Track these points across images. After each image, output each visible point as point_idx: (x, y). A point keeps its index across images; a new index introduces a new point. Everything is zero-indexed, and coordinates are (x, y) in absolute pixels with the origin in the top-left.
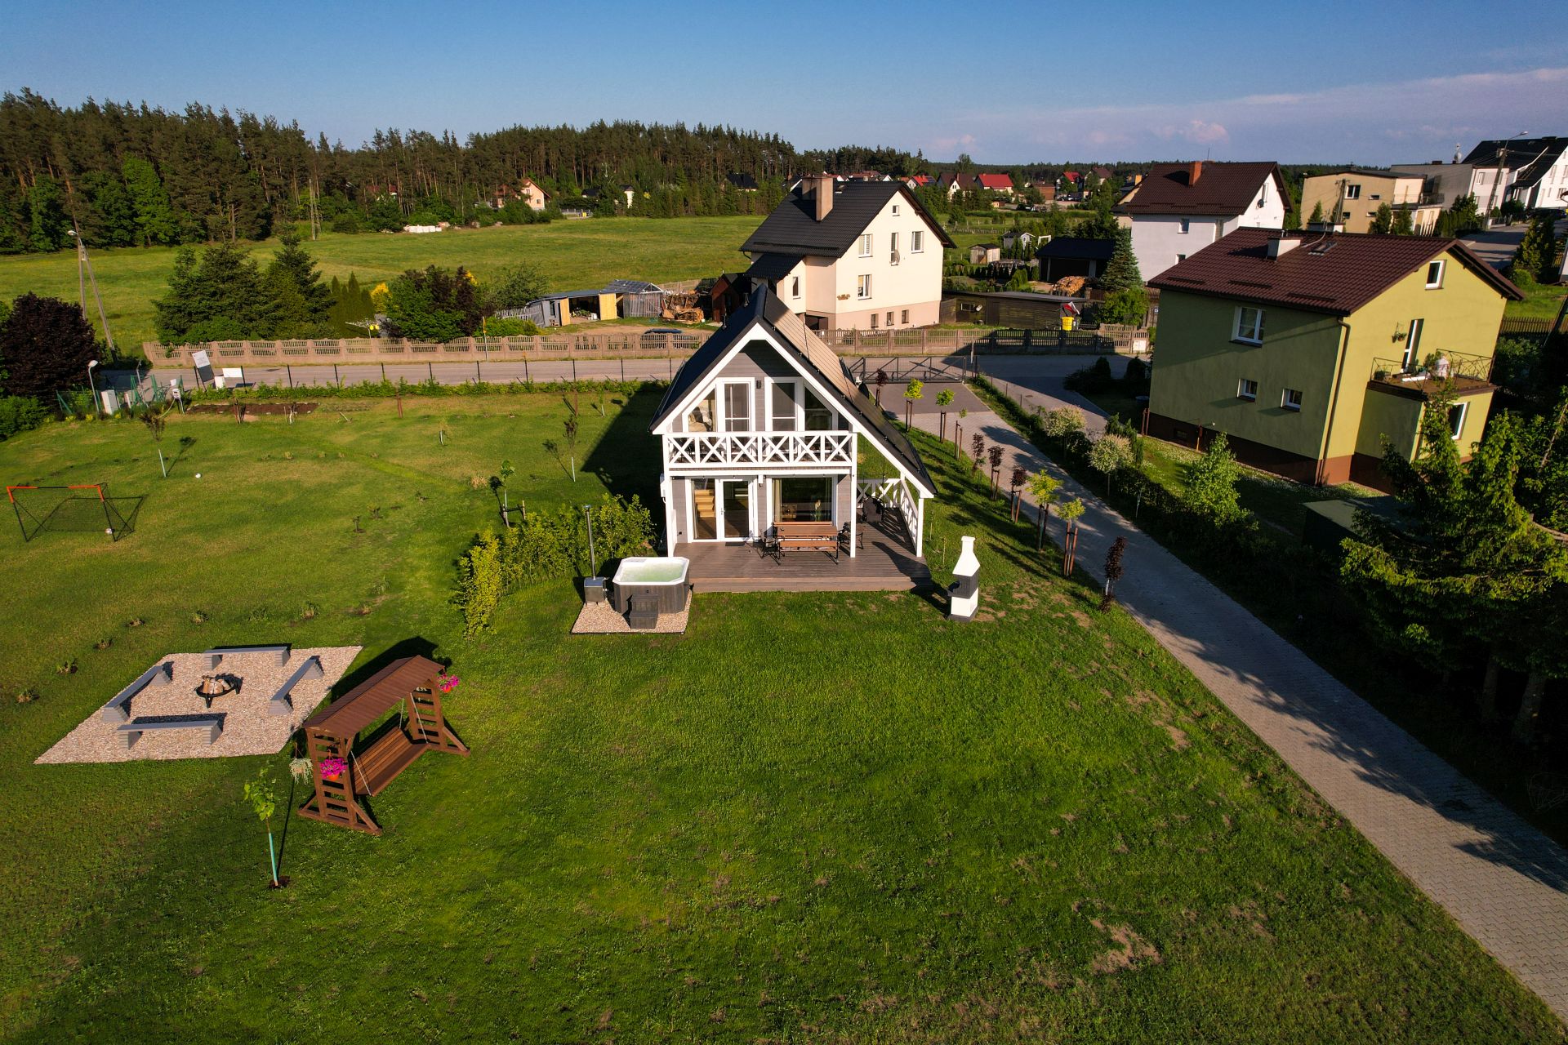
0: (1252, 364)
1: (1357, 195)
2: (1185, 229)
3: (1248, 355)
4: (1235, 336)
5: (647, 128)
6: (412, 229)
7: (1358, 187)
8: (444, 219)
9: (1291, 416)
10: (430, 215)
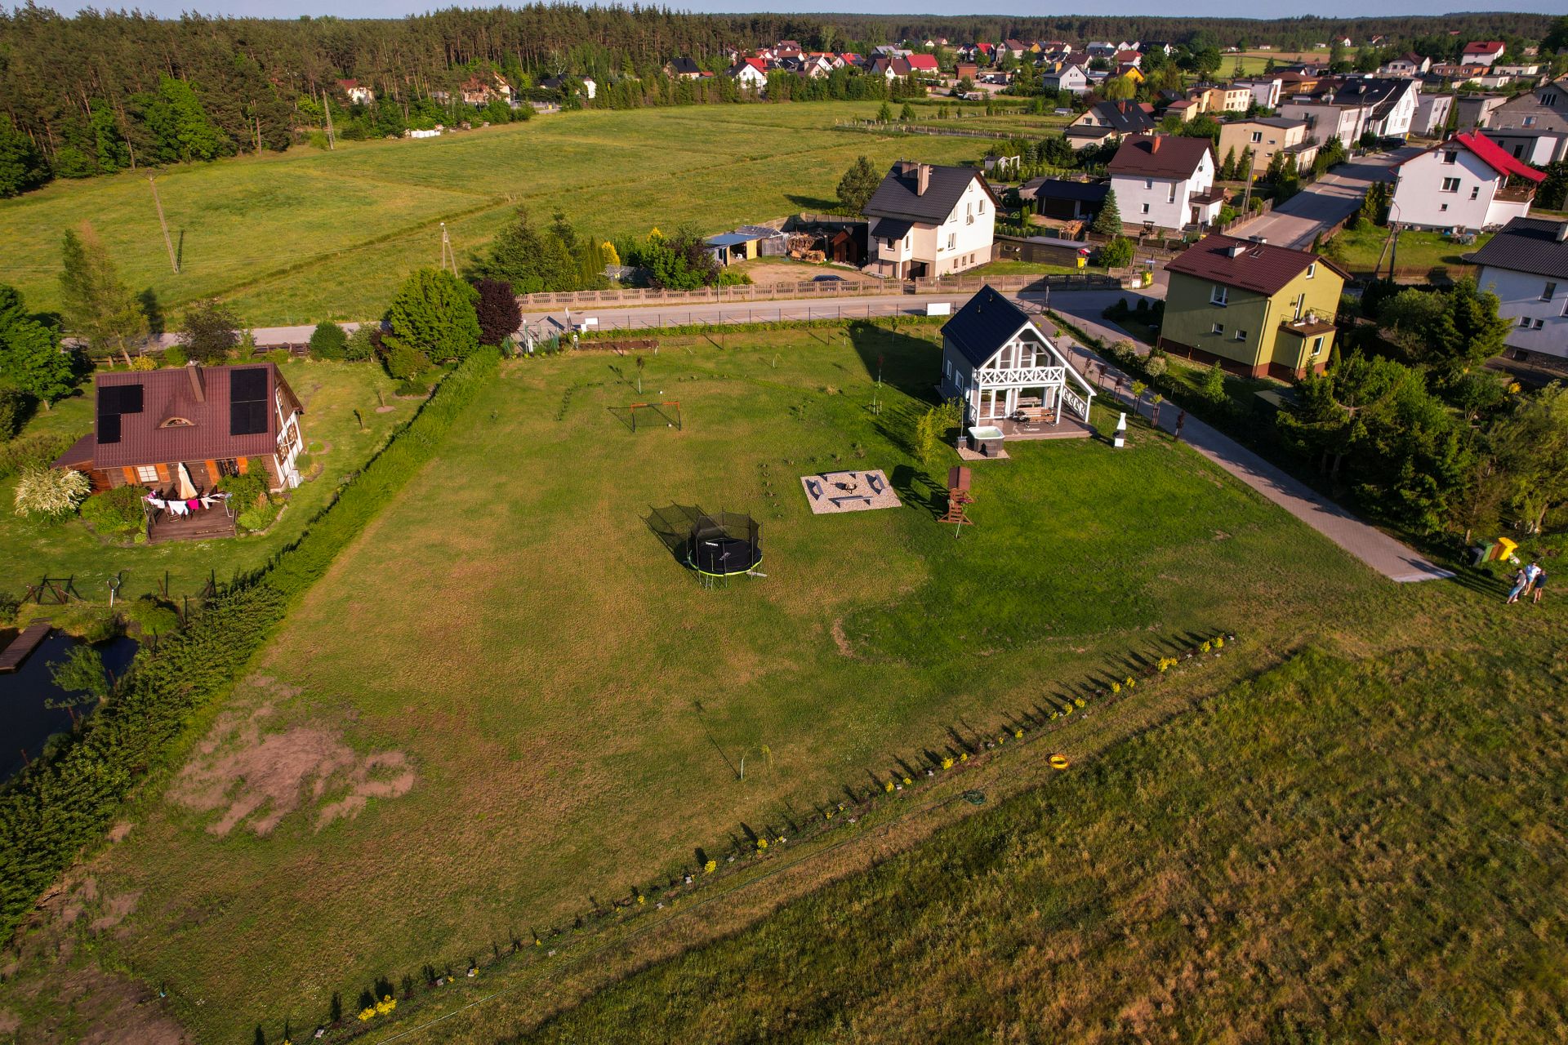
0: (1222, 315)
1: (1259, 140)
2: (1150, 186)
3: (1219, 311)
4: (1212, 300)
5: (585, 10)
6: (415, 134)
7: (1260, 134)
8: (439, 122)
9: (1240, 344)
10: (426, 119)
